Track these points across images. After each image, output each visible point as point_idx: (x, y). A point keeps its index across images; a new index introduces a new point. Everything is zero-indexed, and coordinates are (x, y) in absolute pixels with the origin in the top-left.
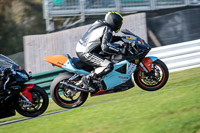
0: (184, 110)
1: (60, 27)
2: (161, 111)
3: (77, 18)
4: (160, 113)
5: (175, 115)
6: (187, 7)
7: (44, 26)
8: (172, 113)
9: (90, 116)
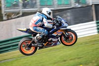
0: (71, 60)
1: (10, 18)
2: (59, 60)
3: (18, 13)
4: (59, 61)
5: (67, 62)
6: (73, 8)
7: (2, 17)
8: (65, 61)
9: (24, 62)
